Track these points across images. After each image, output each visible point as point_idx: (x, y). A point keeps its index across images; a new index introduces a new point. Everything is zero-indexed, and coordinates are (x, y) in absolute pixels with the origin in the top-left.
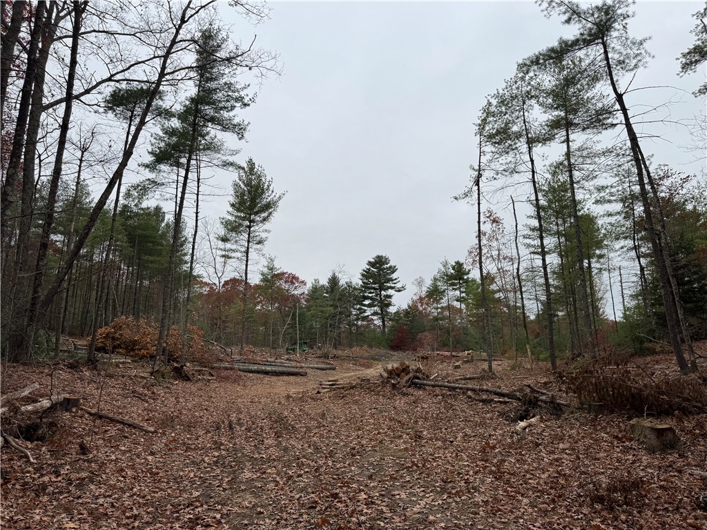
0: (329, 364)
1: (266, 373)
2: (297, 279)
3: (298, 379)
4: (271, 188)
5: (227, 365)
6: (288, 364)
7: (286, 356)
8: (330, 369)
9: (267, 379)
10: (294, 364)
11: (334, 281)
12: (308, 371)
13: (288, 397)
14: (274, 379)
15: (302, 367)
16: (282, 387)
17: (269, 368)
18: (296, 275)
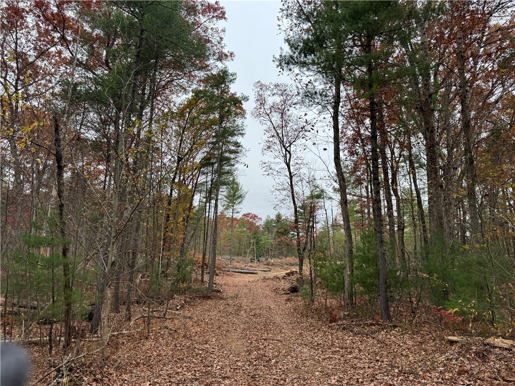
0: (269, 268)
1: (242, 273)
2: (257, 217)
3: (254, 275)
4: (242, 189)
5: (226, 269)
6: (250, 268)
7: (250, 264)
8: (269, 271)
9: (242, 275)
10: (253, 269)
11: (279, 216)
12: (259, 272)
13: (249, 281)
14: (245, 275)
15: (256, 270)
16: (247, 278)
17: (243, 271)
18: (257, 215)
